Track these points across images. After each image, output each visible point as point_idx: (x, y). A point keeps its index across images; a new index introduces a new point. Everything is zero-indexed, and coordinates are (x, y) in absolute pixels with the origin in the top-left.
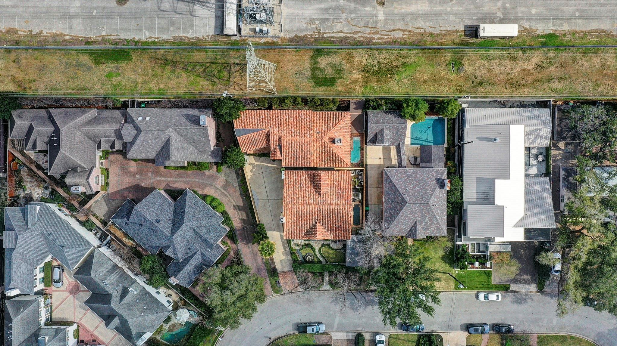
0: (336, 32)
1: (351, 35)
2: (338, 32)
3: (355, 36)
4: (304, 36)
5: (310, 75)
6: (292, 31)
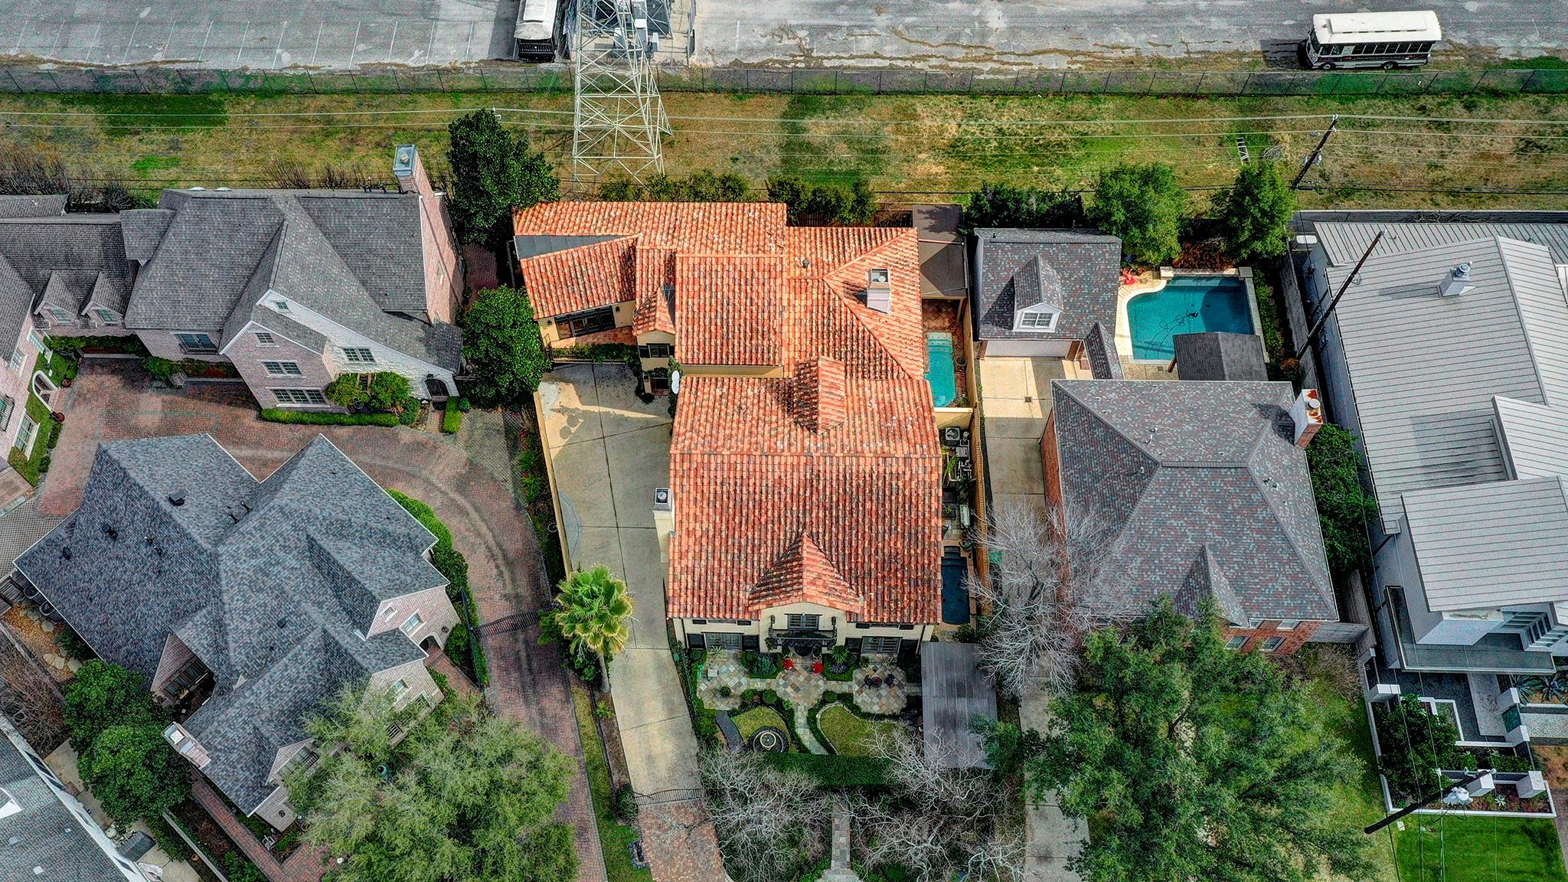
0: (861, 57)
1: (908, 63)
2: (868, 57)
4: (761, 65)
5: (778, 163)
6: (725, 52)
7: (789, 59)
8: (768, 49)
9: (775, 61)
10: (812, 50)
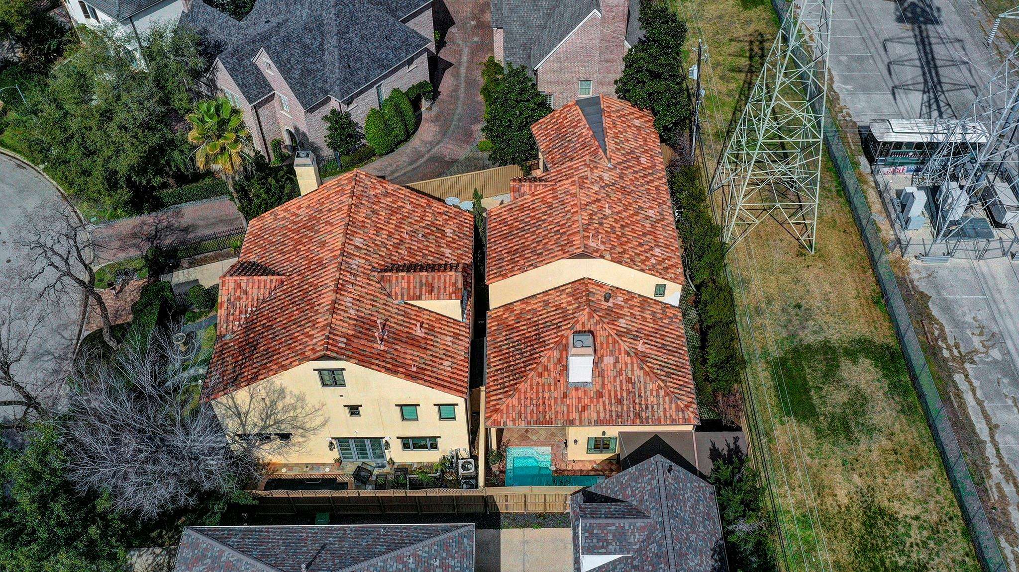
0: (984, 411)
1: (994, 460)
2: (987, 418)
3: (995, 471)
4: (931, 317)
5: (805, 343)
6: (938, 288)
7: (951, 342)
8: (957, 324)
9: (942, 329)
10: (973, 362)
